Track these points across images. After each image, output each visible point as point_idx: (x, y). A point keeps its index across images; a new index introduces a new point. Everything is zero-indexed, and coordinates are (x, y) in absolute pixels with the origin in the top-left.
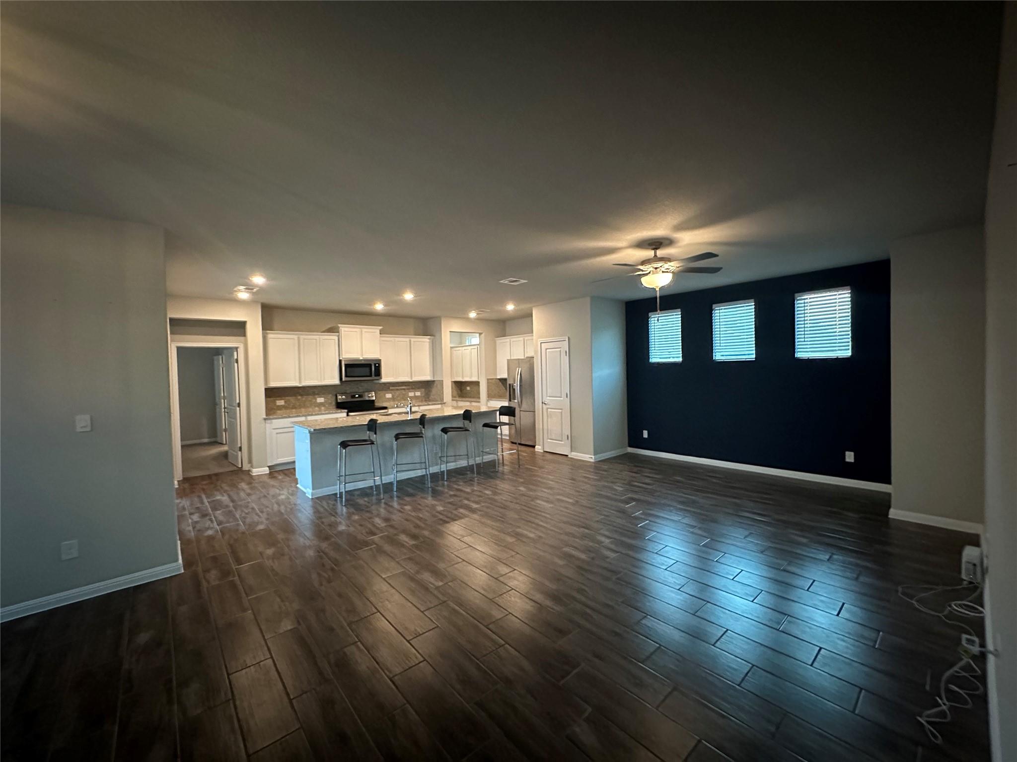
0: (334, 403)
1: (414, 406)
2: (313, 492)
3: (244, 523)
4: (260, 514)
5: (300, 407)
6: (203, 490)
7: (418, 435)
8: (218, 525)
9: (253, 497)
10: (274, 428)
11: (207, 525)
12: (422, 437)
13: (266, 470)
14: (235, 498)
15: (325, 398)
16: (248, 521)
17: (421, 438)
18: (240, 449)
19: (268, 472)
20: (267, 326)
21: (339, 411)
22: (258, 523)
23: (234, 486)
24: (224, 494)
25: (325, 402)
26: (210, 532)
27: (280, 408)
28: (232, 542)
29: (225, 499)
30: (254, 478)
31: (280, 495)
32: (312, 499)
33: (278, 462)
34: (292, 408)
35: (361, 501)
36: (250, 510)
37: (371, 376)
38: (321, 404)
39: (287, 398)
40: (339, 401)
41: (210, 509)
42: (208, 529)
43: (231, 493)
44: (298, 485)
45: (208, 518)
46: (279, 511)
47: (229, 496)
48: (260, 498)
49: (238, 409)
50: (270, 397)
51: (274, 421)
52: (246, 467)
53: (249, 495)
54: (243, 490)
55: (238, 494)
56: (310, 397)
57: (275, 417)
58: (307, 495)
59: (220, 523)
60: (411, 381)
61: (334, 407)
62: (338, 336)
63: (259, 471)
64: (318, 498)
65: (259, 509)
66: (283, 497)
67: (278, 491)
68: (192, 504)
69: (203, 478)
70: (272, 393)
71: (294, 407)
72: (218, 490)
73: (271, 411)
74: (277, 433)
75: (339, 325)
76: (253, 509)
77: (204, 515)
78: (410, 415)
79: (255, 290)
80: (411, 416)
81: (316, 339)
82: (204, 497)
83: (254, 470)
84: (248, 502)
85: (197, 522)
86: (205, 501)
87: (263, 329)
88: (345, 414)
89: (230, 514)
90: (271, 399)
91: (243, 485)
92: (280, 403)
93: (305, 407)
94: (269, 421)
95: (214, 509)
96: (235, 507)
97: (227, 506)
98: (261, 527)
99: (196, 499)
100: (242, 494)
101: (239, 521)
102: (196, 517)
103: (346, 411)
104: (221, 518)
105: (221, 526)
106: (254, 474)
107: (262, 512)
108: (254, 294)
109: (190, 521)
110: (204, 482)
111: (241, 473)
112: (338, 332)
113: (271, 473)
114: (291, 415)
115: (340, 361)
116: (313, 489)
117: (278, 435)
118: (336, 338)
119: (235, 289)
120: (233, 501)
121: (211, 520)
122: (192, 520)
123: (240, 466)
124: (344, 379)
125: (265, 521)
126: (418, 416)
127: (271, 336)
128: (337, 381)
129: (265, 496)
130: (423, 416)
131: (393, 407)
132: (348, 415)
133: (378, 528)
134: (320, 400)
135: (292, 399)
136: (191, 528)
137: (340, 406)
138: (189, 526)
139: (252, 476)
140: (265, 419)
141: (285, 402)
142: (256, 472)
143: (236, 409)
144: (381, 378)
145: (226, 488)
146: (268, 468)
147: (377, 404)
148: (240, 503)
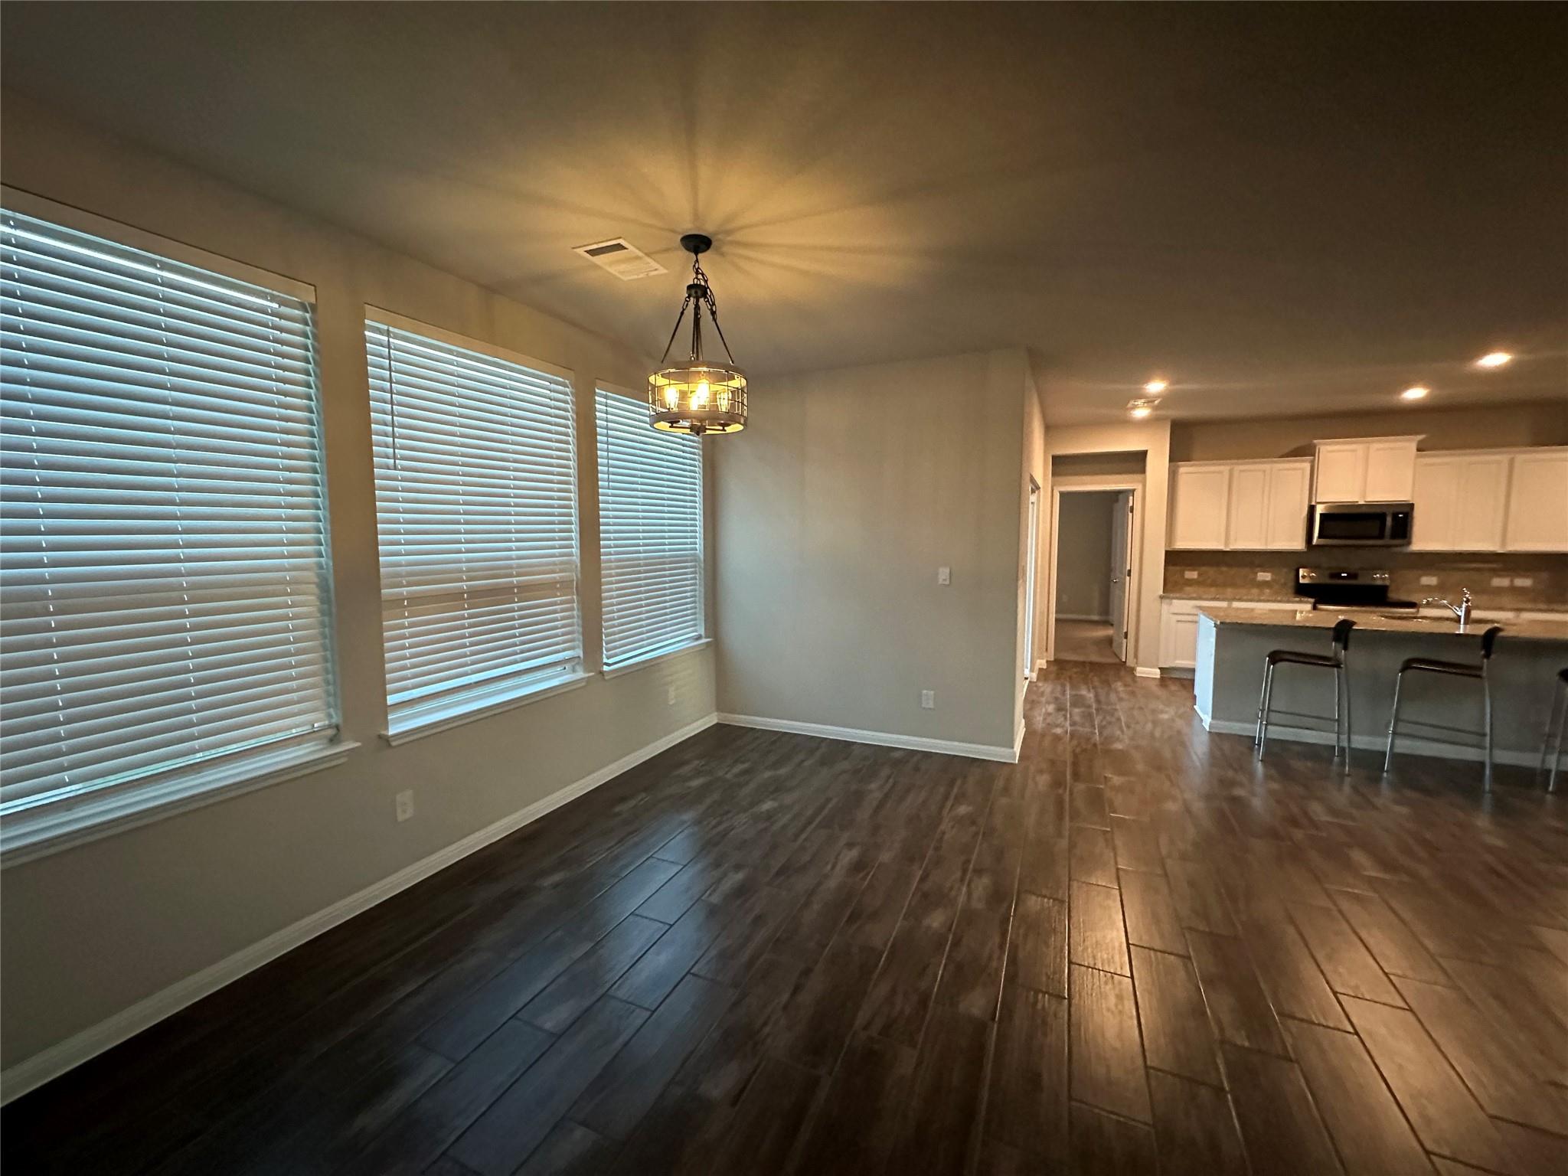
0: (1291, 584)
1: (1477, 608)
2: (1214, 722)
3: (1101, 733)
4: (1125, 729)
5: (1225, 585)
6: (1070, 678)
7: (1472, 671)
8: (1071, 725)
9: (1125, 705)
10: (1176, 612)
11: (1059, 722)
12: (1479, 677)
13: (1156, 673)
14: (1103, 698)
15: (1273, 574)
16: (1106, 733)
17: (1477, 680)
18: (1126, 635)
19: (1158, 677)
20: (1178, 455)
21: (1297, 599)
22: (1118, 739)
23: (1107, 683)
24: (1092, 690)
25: (1273, 580)
26: (1059, 731)
27: (1190, 583)
28: (1078, 750)
29: (1089, 695)
30: (1138, 679)
31: (1162, 712)
32: (1210, 732)
33: (1173, 665)
34: (1212, 585)
35: (1298, 765)
36: (1113, 720)
37: (1381, 536)
38: (1265, 584)
39: (1204, 569)
40: (1301, 581)
41: (1068, 704)
42: (1057, 726)
43: (1100, 690)
44: (1195, 707)
45: (1063, 713)
46: (1152, 735)
47: (1097, 696)
48: (1133, 708)
49: (1128, 578)
50: (1175, 565)
51: (1175, 601)
52: (1130, 663)
53: (1121, 699)
54: (1117, 692)
55: (1108, 694)
56: (1245, 571)
57: (1178, 595)
58: (1203, 724)
59: (1073, 724)
60: (1500, 551)
61: (1291, 591)
62: (1312, 462)
63: (1148, 672)
64: (1219, 735)
65: (1125, 723)
66: (1165, 716)
67: (1161, 707)
68: (1052, 692)
69: (1076, 663)
70: (1176, 559)
71: (1214, 584)
72: (1086, 683)
73: (1172, 586)
74: (1178, 621)
75: (1315, 441)
76: (1119, 719)
77: (1060, 709)
78: (1462, 626)
79: (1156, 402)
80: (1465, 629)
81: (1264, 471)
82: (1068, 688)
83: (1139, 669)
84: (1116, 710)
85: (1049, 714)
86: (1068, 692)
87: (1171, 460)
88: (1309, 607)
89: (1089, 717)
90: (1178, 568)
91: (1119, 686)
92: (1192, 575)
93: (1233, 585)
94: (1168, 601)
95: (1074, 705)
96: (1097, 710)
97: (1090, 707)
98: (1118, 746)
99: (1059, 688)
100: (1113, 697)
101: (1095, 729)
102: (1051, 708)
103: (1312, 600)
104: (1077, 718)
105: (1073, 728)
106: (1138, 675)
107: (1128, 727)
108: (1156, 408)
109: (1044, 710)
110: (1075, 670)
111: (1122, 669)
112: (1314, 455)
113: (1162, 679)
114: (1204, 597)
115: (1312, 509)
116: (1213, 718)
117: (1180, 624)
118: (1307, 466)
119: (1129, 405)
120: (1098, 701)
121: (1066, 718)
122: (1046, 710)
123: (1124, 660)
124: (1315, 541)
125: (1127, 741)
126: (1482, 630)
127: (1184, 469)
128: (1298, 544)
129: (1141, 708)
130: (1492, 633)
131: (1428, 605)
132: (1315, 608)
133: (1311, 820)
134: (1264, 576)
135: (1211, 572)
136: (1041, 718)
137: (1302, 591)
138: (1040, 715)
139: (1135, 676)
140: (1161, 597)
141: (1199, 575)
142: (1141, 671)
143: (1125, 579)
144: (1409, 543)
145: (1097, 684)
146: (1159, 671)
147: (1393, 595)
148: (1104, 707)
